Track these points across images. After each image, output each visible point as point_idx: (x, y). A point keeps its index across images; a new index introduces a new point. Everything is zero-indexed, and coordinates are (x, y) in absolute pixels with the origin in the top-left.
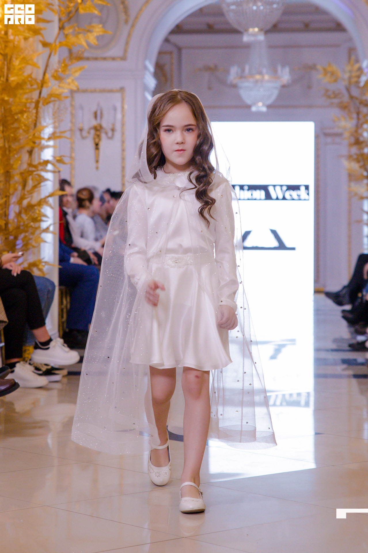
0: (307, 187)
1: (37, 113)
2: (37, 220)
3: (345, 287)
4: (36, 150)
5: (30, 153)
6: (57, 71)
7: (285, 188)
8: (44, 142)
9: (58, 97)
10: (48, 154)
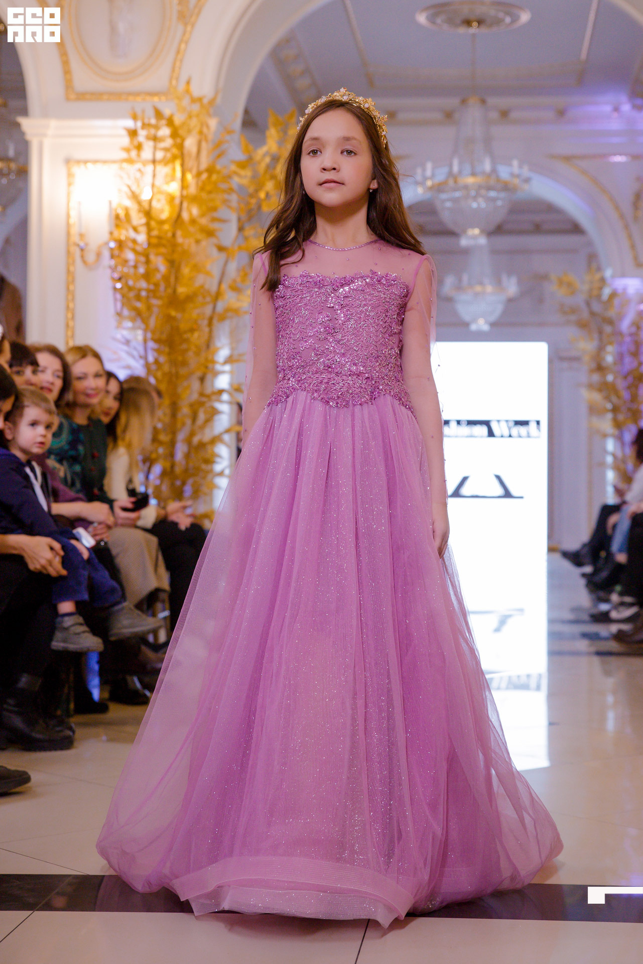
0: (538, 423)
1: (211, 332)
2: (209, 461)
3: (584, 545)
4: (209, 376)
5: (202, 379)
6: (234, 281)
7: (512, 424)
8: (218, 367)
9: (236, 312)
10: (223, 382)
